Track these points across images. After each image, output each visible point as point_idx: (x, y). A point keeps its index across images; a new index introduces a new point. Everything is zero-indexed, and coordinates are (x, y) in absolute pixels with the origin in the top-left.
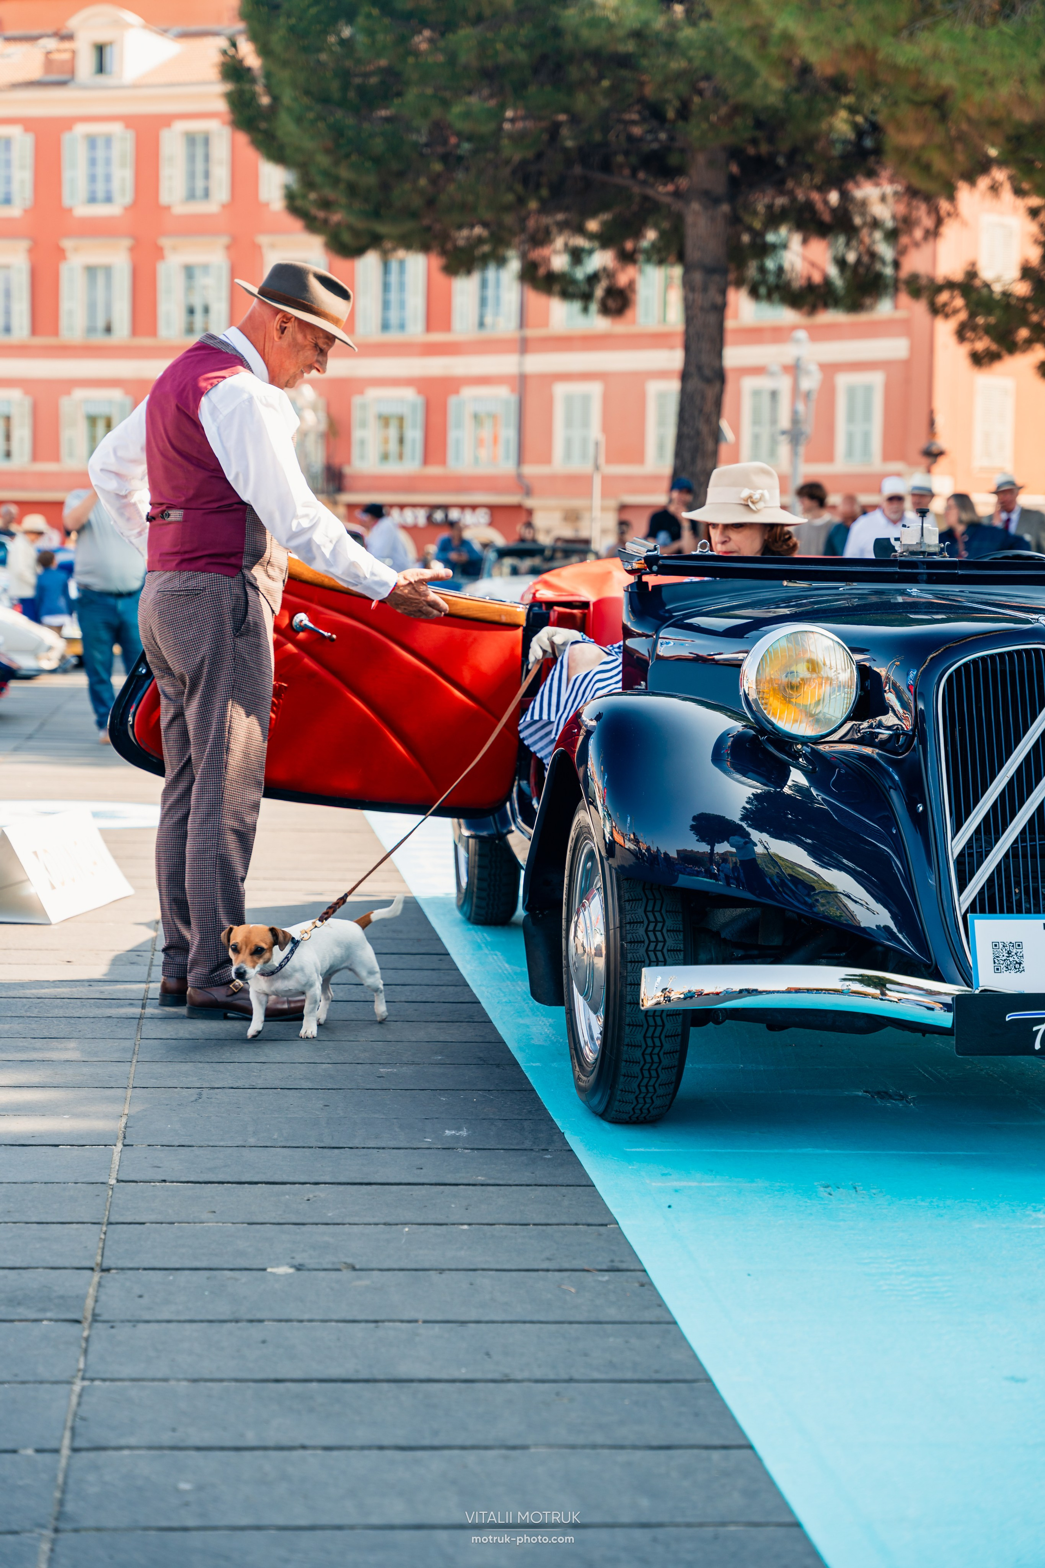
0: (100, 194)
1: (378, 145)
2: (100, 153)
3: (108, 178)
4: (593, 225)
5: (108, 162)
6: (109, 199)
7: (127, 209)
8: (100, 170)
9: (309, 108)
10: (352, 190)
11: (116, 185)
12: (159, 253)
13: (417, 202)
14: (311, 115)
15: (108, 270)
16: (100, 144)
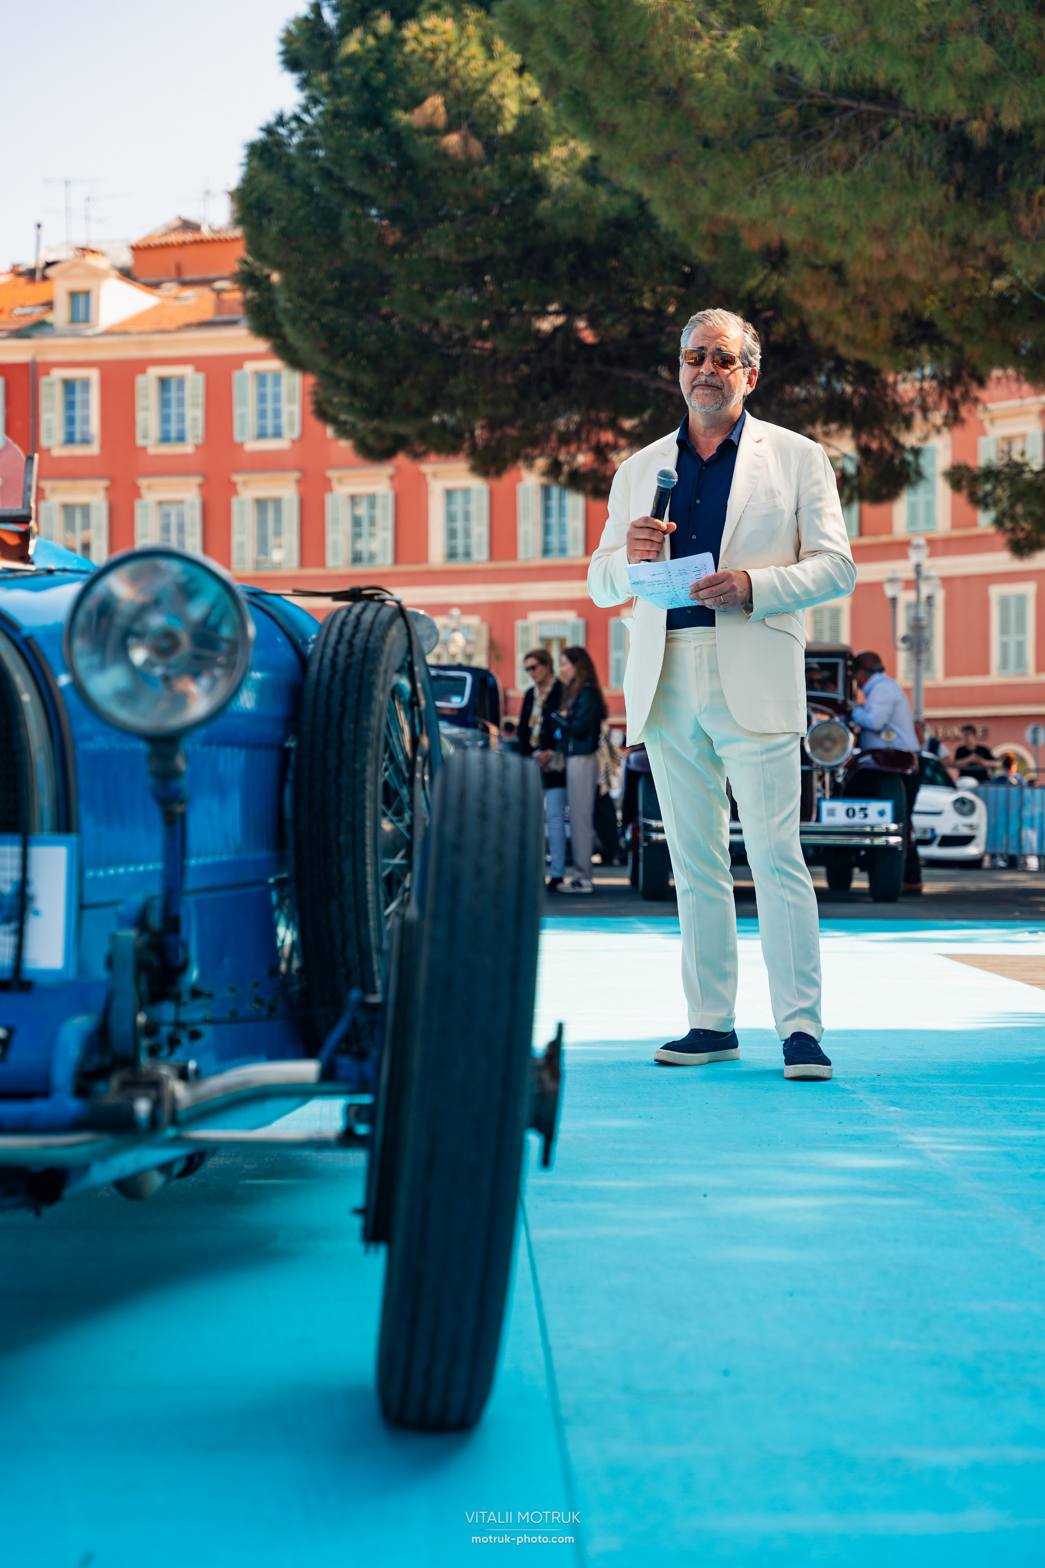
0: (270, 430)
1: (372, 343)
2: (269, 390)
3: (277, 414)
4: (628, 424)
5: (277, 398)
6: (278, 434)
7: (293, 442)
8: (269, 406)
9: (302, 309)
10: (354, 389)
11: (285, 419)
12: (326, 485)
13: (417, 400)
14: (305, 316)
15: (278, 502)
16: (270, 380)
